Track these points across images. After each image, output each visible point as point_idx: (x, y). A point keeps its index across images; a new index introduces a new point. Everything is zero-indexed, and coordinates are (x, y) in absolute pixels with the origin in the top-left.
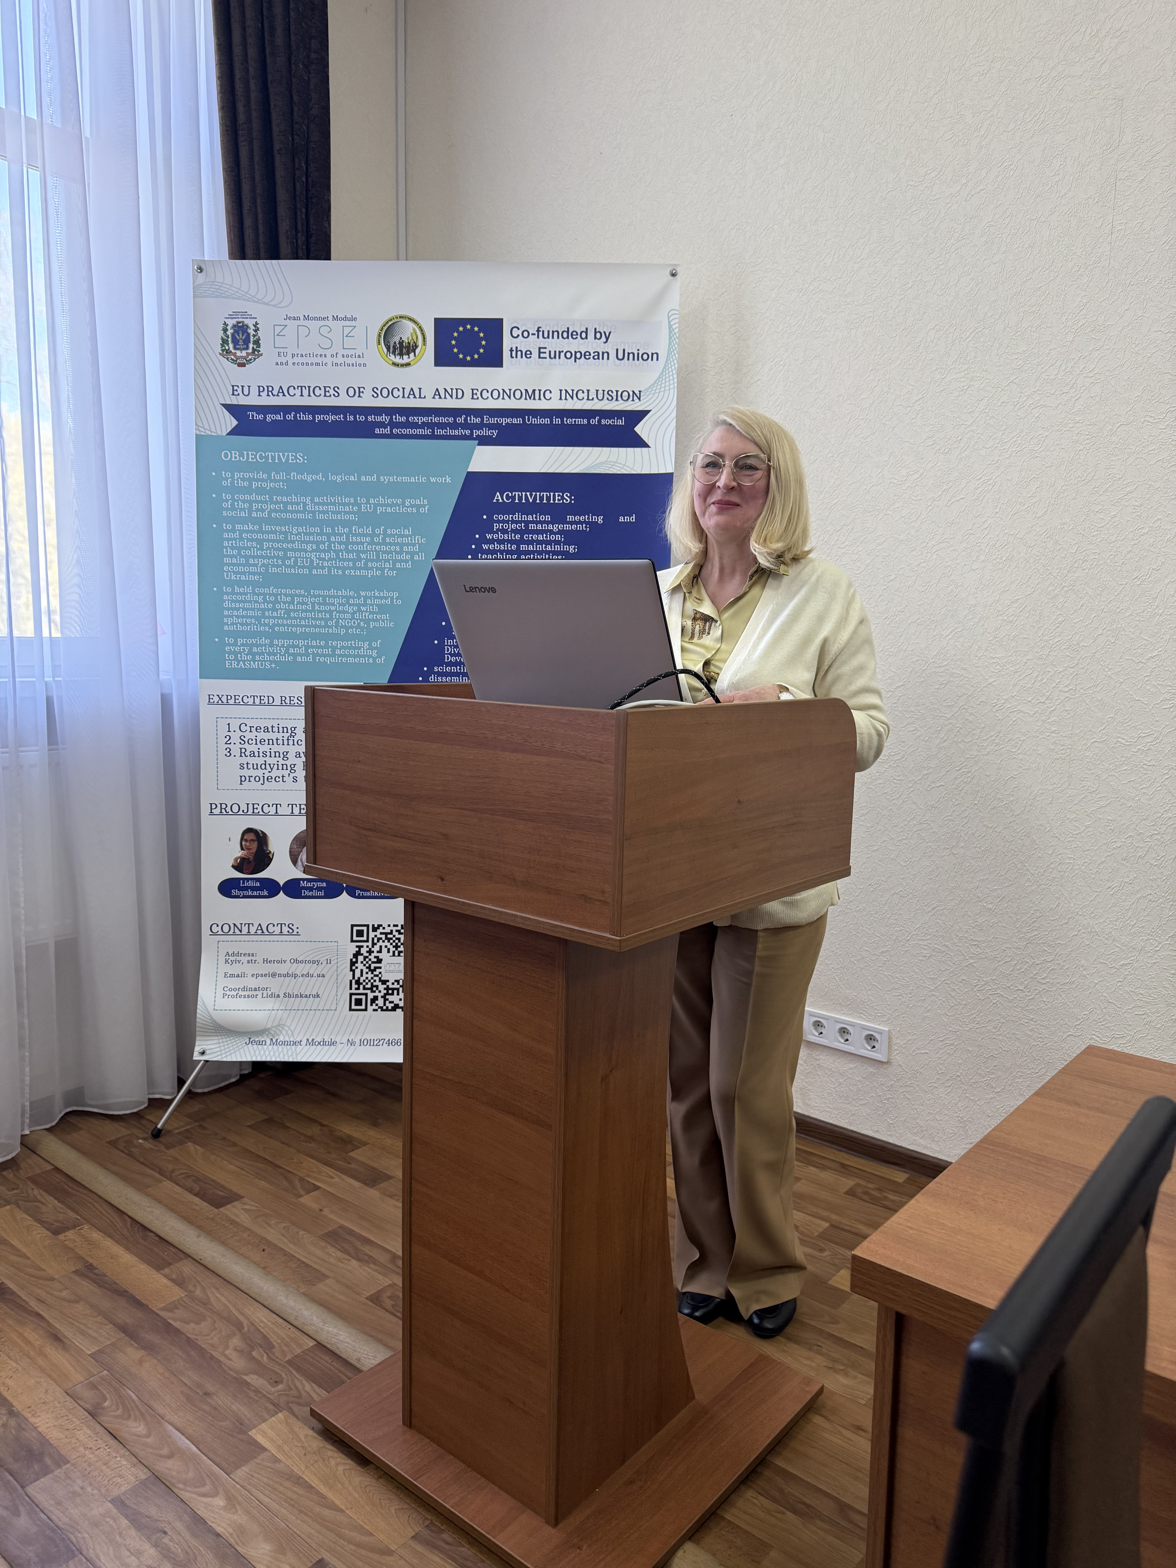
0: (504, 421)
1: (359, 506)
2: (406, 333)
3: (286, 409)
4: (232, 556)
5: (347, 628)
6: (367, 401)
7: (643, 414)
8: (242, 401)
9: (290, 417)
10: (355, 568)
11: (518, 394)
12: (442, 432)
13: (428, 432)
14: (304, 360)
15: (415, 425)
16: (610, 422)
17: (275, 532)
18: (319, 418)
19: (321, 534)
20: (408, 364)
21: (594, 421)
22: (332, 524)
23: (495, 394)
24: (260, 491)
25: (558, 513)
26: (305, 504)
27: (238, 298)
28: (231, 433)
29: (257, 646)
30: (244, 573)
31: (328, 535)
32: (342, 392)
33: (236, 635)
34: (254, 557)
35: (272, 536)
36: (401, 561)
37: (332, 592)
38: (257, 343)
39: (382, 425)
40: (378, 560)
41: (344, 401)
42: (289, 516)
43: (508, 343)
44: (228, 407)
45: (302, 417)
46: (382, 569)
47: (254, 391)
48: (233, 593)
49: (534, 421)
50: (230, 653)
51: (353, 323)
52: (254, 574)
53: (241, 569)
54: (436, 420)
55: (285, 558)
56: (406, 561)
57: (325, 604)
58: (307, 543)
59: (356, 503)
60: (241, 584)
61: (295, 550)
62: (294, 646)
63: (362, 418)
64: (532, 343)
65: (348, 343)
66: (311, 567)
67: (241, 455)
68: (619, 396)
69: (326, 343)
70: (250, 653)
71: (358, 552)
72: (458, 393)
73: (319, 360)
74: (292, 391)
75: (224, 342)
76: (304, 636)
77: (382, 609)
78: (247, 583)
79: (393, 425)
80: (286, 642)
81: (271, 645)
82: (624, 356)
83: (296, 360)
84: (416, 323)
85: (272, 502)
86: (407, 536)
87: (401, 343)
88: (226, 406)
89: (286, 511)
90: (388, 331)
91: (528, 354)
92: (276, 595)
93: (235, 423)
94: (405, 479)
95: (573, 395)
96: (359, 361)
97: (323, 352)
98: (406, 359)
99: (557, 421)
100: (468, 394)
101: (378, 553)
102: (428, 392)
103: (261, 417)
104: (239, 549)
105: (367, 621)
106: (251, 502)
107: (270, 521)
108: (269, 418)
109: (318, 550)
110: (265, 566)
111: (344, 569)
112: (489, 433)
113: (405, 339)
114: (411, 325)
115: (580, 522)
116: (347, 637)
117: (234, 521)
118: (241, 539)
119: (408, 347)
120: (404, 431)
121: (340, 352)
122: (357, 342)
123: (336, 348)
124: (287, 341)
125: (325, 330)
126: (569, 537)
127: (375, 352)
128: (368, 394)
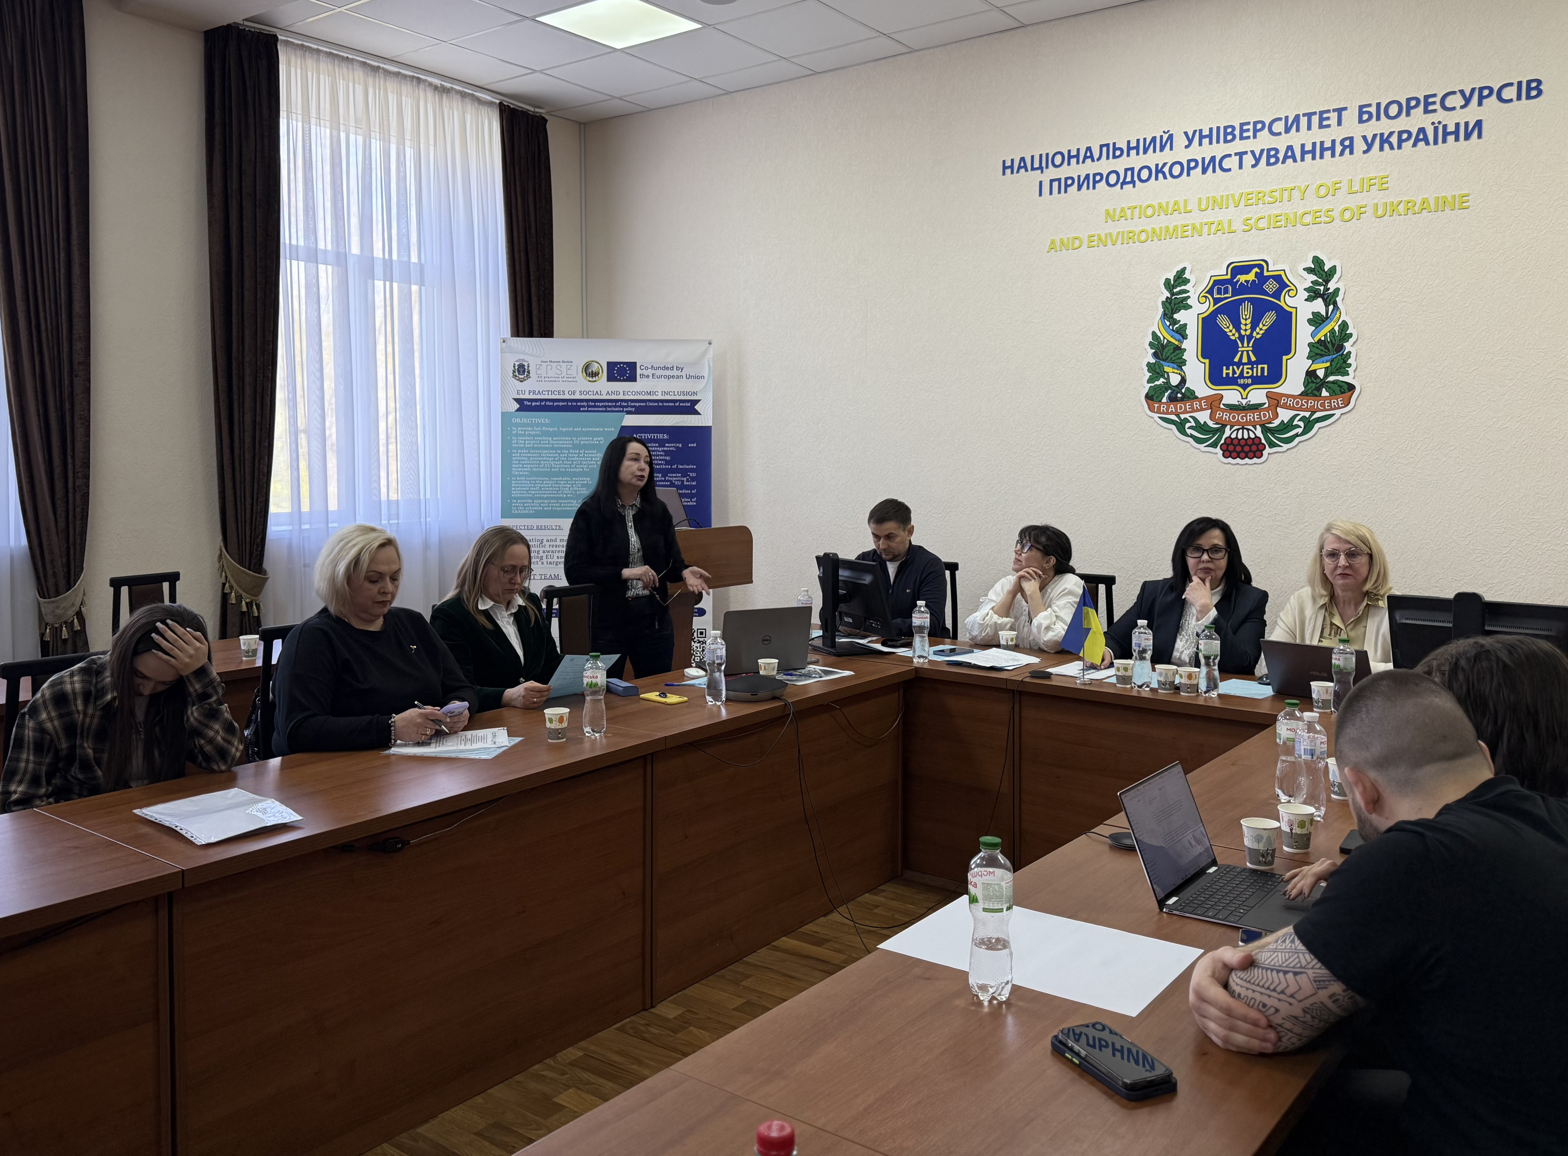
0: (638, 404)
1: (573, 441)
2: (594, 368)
3: (541, 400)
4: (516, 464)
5: (567, 494)
6: (577, 396)
7: (698, 401)
8: (522, 397)
9: (543, 403)
10: (571, 468)
11: (643, 393)
12: (610, 409)
13: (603, 410)
14: (550, 379)
15: (599, 407)
16: (684, 404)
17: (535, 453)
18: (555, 404)
19: (556, 453)
20: (595, 381)
21: (677, 404)
22: (561, 449)
23: (634, 393)
24: (529, 435)
25: (663, 443)
26: (549, 441)
27: (519, 353)
28: (518, 410)
29: (527, 503)
30: (521, 471)
31: (559, 454)
32: (566, 393)
33: (517, 498)
34: (526, 464)
35: (534, 455)
36: (591, 464)
37: (560, 479)
38: (529, 372)
39: (583, 406)
40: (581, 464)
41: (567, 397)
42: (542, 446)
43: (639, 372)
44: (516, 400)
45: (548, 403)
46: (583, 468)
47: (527, 392)
48: (516, 480)
49: (651, 404)
50: (514, 506)
51: (571, 364)
52: (526, 471)
53: (520, 469)
54: (608, 404)
55: (540, 464)
56: (594, 464)
57: (557, 484)
58: (550, 457)
59: (572, 440)
60: (520, 476)
61: (543, 460)
62: (543, 503)
63: (575, 404)
64: (650, 372)
65: (569, 372)
66: (551, 468)
67: (521, 420)
68: (688, 394)
69: (560, 373)
70: (523, 506)
71: (572, 461)
72: (617, 393)
73: (556, 379)
74: (544, 392)
75: (514, 372)
76: (547, 498)
77: (583, 486)
78: (523, 476)
79: (588, 406)
80: (539, 501)
81: (533, 503)
82: (689, 377)
83: (546, 379)
84: (599, 364)
85: (534, 440)
87: (592, 372)
89: (540, 444)
90: (587, 367)
91: (647, 377)
92: (535, 480)
93: (518, 406)
94: (594, 429)
95: (667, 393)
96: (574, 379)
97: (558, 376)
98: (594, 379)
99: (660, 404)
100: (622, 393)
101: (581, 461)
102: (603, 393)
103: (530, 404)
104: (520, 461)
105: (576, 491)
106: (525, 440)
107: (533, 448)
108: (533, 404)
109: (554, 460)
110: (531, 468)
111: (566, 468)
112: (631, 409)
113: (594, 370)
114: (597, 364)
115: (671, 447)
116: (567, 498)
117: (517, 448)
118: (520, 456)
119: (596, 374)
120: (593, 409)
121: (566, 376)
122: (573, 372)
123: (564, 374)
124: (542, 372)
125: (558, 367)
126: (667, 453)
127: (581, 377)
128: (577, 393)
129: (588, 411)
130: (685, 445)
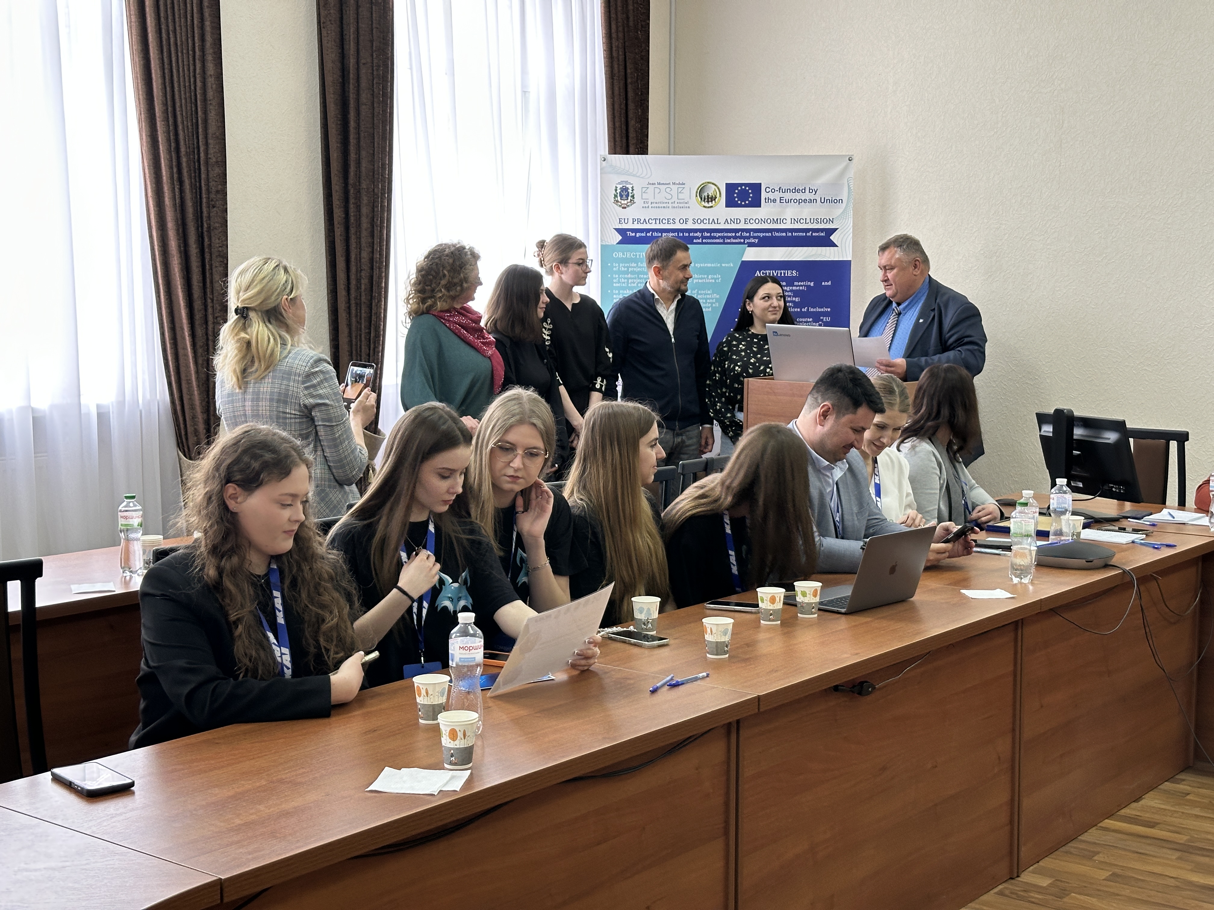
0: (761, 235)
2: (711, 191)
3: (648, 230)
6: (690, 226)
7: (835, 230)
8: (625, 226)
9: (650, 234)
11: (769, 221)
12: (729, 241)
13: (722, 241)
14: (657, 205)
15: (715, 238)
16: (817, 234)
20: (712, 207)
21: (809, 234)
23: (757, 221)
24: (633, 273)
25: (790, 281)
27: (623, 174)
28: (618, 243)
32: (677, 221)
38: (634, 197)
39: (697, 238)
41: (678, 226)
43: (764, 195)
44: (618, 230)
47: (631, 221)
49: (777, 234)
51: (683, 186)
54: (726, 234)
63: (687, 235)
64: (777, 195)
65: (681, 196)
67: (625, 254)
68: (822, 221)
69: (670, 197)
72: (738, 221)
73: (665, 205)
74: (650, 221)
75: (614, 195)
79: (703, 237)
82: (824, 201)
83: (653, 205)
84: (715, 185)
85: (639, 278)
86: (709, 294)
87: (708, 196)
88: (616, 229)
90: (701, 190)
91: (774, 201)
93: (621, 238)
94: (709, 265)
95: (798, 221)
96: (687, 205)
97: (667, 201)
98: (710, 204)
99: (790, 234)
100: (743, 221)
102: (722, 221)
103: (634, 234)
106: (628, 279)
108: (638, 235)
112: (753, 241)
113: (710, 195)
114: (713, 186)
115: (802, 286)
117: (619, 288)
119: (712, 198)
120: (709, 241)
121: (677, 201)
122: (685, 196)
123: (675, 199)
124: (649, 196)
125: (668, 190)
126: (796, 293)
127: (694, 201)
128: (690, 221)
129: (702, 243)
130: (818, 284)
